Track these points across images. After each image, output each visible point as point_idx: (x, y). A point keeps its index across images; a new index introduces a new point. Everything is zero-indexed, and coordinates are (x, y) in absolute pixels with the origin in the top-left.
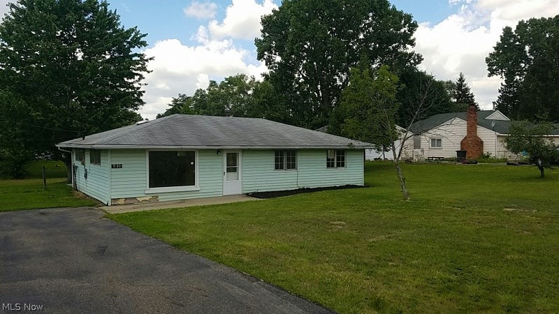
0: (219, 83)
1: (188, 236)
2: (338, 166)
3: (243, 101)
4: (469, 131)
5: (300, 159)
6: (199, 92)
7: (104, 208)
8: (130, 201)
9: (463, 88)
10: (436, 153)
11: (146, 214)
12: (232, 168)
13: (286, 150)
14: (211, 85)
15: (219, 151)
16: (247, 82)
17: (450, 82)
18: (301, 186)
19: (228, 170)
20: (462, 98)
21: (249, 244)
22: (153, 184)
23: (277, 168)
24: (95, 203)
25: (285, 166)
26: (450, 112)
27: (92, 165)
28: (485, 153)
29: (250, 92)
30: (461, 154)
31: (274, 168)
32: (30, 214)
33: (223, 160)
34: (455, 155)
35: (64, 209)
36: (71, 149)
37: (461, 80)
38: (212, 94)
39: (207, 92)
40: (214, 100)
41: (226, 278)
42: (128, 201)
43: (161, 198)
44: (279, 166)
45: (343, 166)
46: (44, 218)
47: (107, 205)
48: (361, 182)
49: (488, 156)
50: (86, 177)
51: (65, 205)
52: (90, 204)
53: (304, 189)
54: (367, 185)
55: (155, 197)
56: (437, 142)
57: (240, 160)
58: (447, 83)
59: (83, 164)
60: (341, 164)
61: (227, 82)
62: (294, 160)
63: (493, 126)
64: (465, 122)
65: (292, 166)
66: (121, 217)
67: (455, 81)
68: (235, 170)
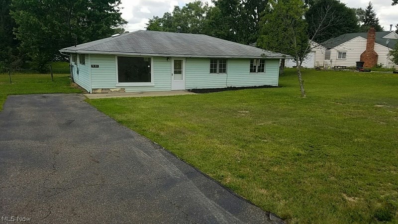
0: (181, 8)
1: (132, 116)
2: (259, 71)
3: (198, 22)
4: (367, 48)
5: (230, 66)
6: (167, 14)
7: (87, 95)
8: (105, 91)
9: (371, 14)
10: (342, 63)
11: (112, 100)
12: (178, 70)
13: (219, 59)
14: (175, 10)
15: (168, 58)
16: (202, 7)
17: (361, 9)
18: (229, 86)
19: (175, 72)
20: (369, 22)
21: (170, 124)
22: (121, 80)
23: (211, 72)
24: (82, 91)
25: (218, 70)
26: (356, 32)
27: (81, 65)
28: (379, 63)
29: (204, 15)
30: (360, 64)
31: (209, 72)
32: (35, 97)
33: (171, 65)
34: (355, 65)
35: (60, 95)
36: (69, 53)
37: (370, 7)
38: (176, 16)
39: (172, 15)
40: (177, 20)
41: (139, 146)
42: (104, 91)
43: (127, 90)
44: (213, 71)
45: (263, 71)
46: (44, 100)
47: (90, 93)
48: (276, 83)
49: (381, 66)
50: (78, 73)
51: (61, 92)
52: (78, 92)
53: (231, 87)
54: (280, 86)
55: (123, 89)
56: (342, 55)
57: (184, 65)
58: (358, 10)
59: (76, 64)
60: (261, 70)
61: (187, 7)
62: (225, 66)
63: (387, 43)
64: (366, 40)
65: (223, 70)
66: (94, 101)
67: (365, 8)
68: (180, 72)
